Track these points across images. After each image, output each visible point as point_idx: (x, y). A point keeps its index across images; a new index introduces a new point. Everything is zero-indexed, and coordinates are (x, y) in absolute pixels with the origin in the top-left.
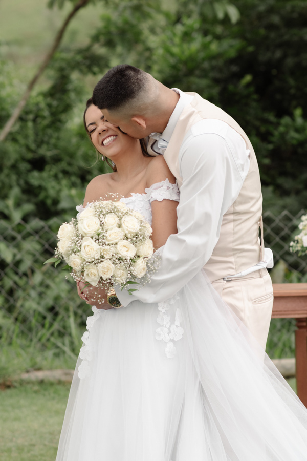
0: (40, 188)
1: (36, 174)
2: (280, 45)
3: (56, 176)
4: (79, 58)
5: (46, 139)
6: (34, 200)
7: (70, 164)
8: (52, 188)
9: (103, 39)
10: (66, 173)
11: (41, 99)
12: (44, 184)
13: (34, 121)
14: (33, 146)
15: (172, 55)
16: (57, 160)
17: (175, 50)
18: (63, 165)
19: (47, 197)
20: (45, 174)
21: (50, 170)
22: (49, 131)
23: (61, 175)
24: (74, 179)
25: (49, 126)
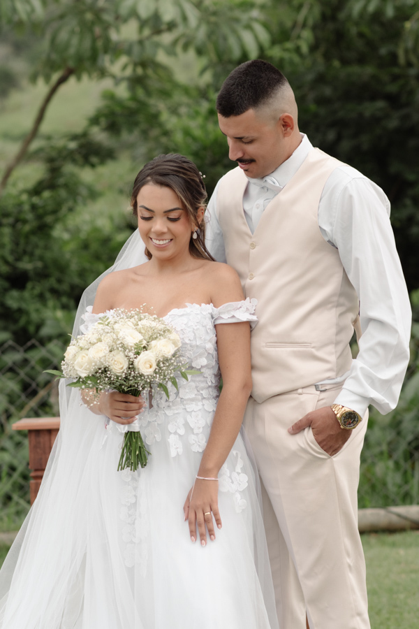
0: (20, 311)
1: (15, 293)
2: (333, 124)
3: (41, 297)
4: (73, 145)
5: (29, 249)
6: (13, 327)
7: (59, 281)
8: (34, 310)
9: (103, 121)
10: (54, 292)
11: (24, 197)
12: (24, 306)
13: (13, 226)
14: (10, 258)
15: (195, 139)
16: (43, 275)
17: (197, 132)
18: (52, 282)
19: (28, 322)
20: (26, 294)
21: (33, 288)
22: (34, 239)
23: (48, 295)
24: (64, 300)
25: (33, 232)
